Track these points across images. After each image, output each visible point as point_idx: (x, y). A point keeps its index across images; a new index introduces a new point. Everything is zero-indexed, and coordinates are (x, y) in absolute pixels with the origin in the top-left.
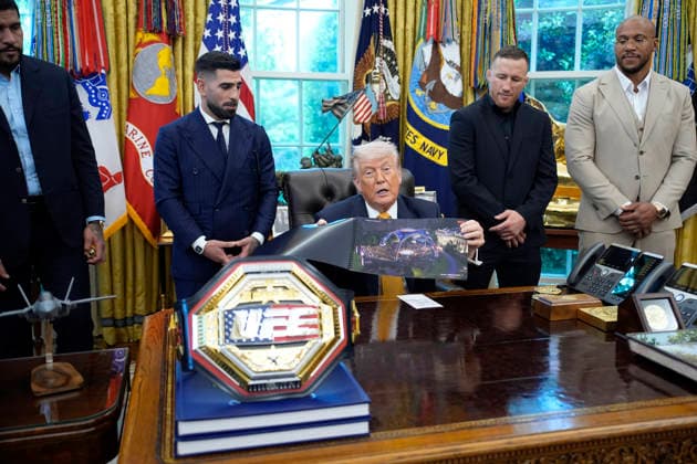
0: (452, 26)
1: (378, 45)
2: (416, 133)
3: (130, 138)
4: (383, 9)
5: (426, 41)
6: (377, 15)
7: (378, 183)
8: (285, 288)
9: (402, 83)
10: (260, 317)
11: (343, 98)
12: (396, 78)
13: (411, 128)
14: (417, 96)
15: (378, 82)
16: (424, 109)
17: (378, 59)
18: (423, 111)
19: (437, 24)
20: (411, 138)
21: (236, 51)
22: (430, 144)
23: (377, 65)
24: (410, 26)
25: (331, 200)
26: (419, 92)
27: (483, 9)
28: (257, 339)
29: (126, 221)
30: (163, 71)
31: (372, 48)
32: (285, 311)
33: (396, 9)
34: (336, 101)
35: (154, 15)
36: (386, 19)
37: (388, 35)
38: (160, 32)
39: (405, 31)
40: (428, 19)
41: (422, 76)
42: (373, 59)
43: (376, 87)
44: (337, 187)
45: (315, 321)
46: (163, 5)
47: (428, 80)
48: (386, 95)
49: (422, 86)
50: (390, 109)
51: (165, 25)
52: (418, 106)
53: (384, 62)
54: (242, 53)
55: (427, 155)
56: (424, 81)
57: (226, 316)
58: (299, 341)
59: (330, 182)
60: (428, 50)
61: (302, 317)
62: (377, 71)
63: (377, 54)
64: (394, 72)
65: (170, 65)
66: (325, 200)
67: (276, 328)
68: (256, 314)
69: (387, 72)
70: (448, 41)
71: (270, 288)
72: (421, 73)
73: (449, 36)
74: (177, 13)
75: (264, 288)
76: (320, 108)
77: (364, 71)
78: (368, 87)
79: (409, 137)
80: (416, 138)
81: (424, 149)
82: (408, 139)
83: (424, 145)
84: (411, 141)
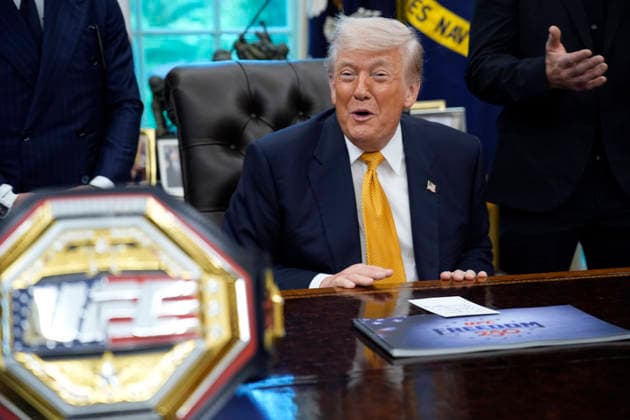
8: (132, 245)
10: (82, 300)
25: (258, 119)
28: (76, 342)
44: (266, 94)
57: (15, 300)
58: (160, 345)
59: (254, 86)
66: (243, 118)
67: (114, 320)
68: (75, 293)
71: (101, 245)
75: (90, 244)
79: (414, 10)
80: (427, 11)
81: (443, 31)
82: (412, 13)
83: (442, 23)
84: (418, 18)
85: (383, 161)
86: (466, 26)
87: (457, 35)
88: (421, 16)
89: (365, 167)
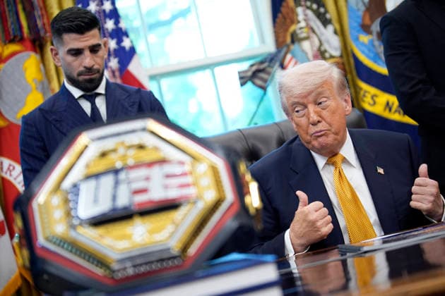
2: (373, 90)
3: (7, 176)
7: (312, 124)
8: (141, 147)
9: (341, 33)
11: (262, 62)
12: (330, 28)
13: (364, 86)
14: (363, 44)
15: (307, 38)
17: (300, 10)
18: (375, 62)
20: (368, 99)
21: (119, 41)
23: (301, 17)
26: (365, 38)
28: (114, 210)
29: (19, 283)
30: (33, 85)
32: (143, 172)
34: (254, 68)
35: (10, 21)
38: (21, 40)
41: (364, 16)
42: (294, 12)
43: (306, 45)
45: (189, 179)
46: (20, 7)
47: (372, 20)
48: (321, 52)
49: (366, 29)
51: (26, 30)
52: (368, 56)
53: (309, 13)
54: (126, 43)
55: (395, 117)
56: (367, 21)
58: (169, 206)
61: (168, 176)
62: (303, 24)
63: (297, 4)
64: (326, 22)
65: (40, 77)
67: (136, 192)
68: (107, 180)
69: (316, 24)
71: (121, 151)
72: (361, 13)
74: (37, 13)
75: (114, 151)
76: (238, 82)
77: (286, 30)
78: (295, 47)
79: (365, 99)
80: (375, 98)
81: (390, 110)
82: (364, 101)
83: (388, 104)
84: (369, 104)
88: (372, 102)
89: (332, 168)
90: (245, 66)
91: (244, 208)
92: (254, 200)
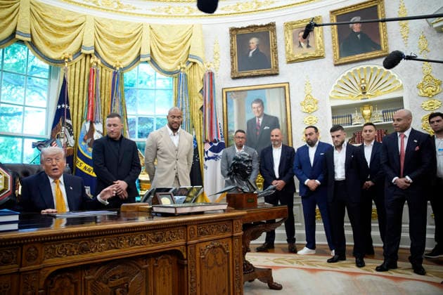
0: (99, 116)
1: (64, 122)
2: (82, 162)
4: (67, 106)
5: (87, 121)
6: (64, 109)
7: (54, 166)
9: (76, 139)
11: (43, 142)
12: (72, 137)
13: (79, 159)
15: (63, 138)
16: (86, 151)
17: (63, 128)
19: (92, 114)
20: (79, 164)
22: (88, 167)
23: (63, 130)
24: (80, 115)
26: (83, 144)
27: (113, 109)
31: (61, 123)
33: (73, 108)
34: (39, 143)
36: (68, 111)
37: (69, 117)
39: (77, 117)
40: (88, 112)
42: (61, 128)
43: (62, 140)
47: (88, 138)
48: (67, 144)
49: (85, 141)
50: (68, 150)
52: (83, 150)
53: (66, 129)
55: (87, 172)
56: (86, 138)
59: (27, 169)
60: (88, 125)
62: (63, 133)
63: (63, 125)
64: (71, 134)
69: (68, 134)
70: (97, 122)
72: (84, 135)
73: (97, 120)
76: (31, 146)
77: (56, 133)
78: (58, 140)
80: (81, 164)
81: (86, 169)
82: (77, 164)
83: (85, 167)
84: (79, 166)
85: (60, 182)
86: (92, 168)
87: (89, 170)
90: (36, 141)
91: (14, 193)
92: (19, 192)
